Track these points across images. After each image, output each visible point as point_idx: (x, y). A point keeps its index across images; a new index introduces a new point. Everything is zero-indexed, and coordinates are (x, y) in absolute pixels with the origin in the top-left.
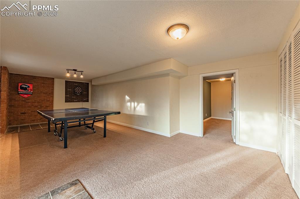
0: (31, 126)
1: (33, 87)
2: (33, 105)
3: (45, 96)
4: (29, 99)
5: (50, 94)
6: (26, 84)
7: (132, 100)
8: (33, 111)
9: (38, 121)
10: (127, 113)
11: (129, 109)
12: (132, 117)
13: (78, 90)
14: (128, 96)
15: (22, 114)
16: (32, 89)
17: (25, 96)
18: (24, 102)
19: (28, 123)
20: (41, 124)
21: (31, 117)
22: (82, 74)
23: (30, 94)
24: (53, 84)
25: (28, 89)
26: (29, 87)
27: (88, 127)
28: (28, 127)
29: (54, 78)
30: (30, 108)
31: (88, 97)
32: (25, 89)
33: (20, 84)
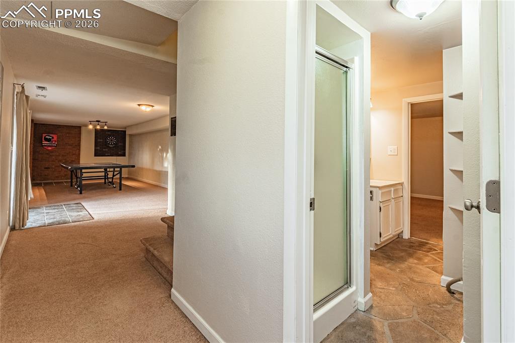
0: (55, 183)
1: (58, 138)
2: (56, 159)
3: (70, 149)
4: (53, 152)
5: (76, 146)
6: (50, 135)
8: (57, 166)
13: (111, 141)
15: (46, 169)
16: (56, 140)
17: (49, 148)
18: (47, 155)
19: (52, 180)
20: (65, 182)
21: (55, 173)
22: (106, 125)
23: (55, 146)
24: (80, 134)
25: (52, 140)
26: (53, 138)
27: (110, 182)
28: (51, 183)
29: (80, 127)
30: (54, 163)
31: (125, 150)
32: (49, 140)
33: (44, 135)
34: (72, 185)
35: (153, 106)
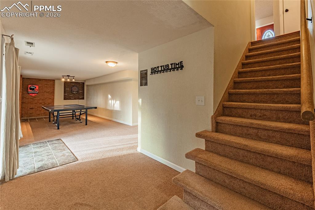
0: (37, 118)
1: (39, 88)
2: (38, 102)
3: (47, 95)
4: (36, 97)
5: (51, 93)
6: (34, 86)
7: (113, 98)
8: (38, 107)
9: (43, 115)
10: (110, 109)
11: (110, 105)
12: (112, 112)
13: (75, 89)
14: (110, 95)
15: (31, 109)
16: (38, 89)
17: (33, 95)
18: (32, 100)
19: (35, 116)
20: (45, 118)
21: (37, 112)
22: (74, 78)
23: (37, 93)
24: (54, 85)
25: (35, 89)
26: (36, 88)
27: (77, 119)
28: (35, 119)
29: (54, 80)
30: (36, 105)
31: (84, 95)
32: (33, 89)
33: (29, 86)
34: (50, 121)
35: (117, 63)
